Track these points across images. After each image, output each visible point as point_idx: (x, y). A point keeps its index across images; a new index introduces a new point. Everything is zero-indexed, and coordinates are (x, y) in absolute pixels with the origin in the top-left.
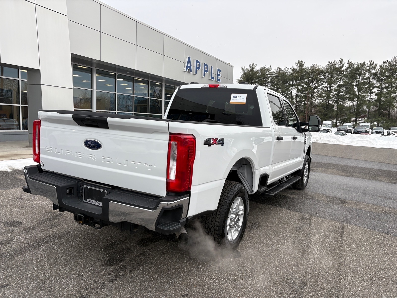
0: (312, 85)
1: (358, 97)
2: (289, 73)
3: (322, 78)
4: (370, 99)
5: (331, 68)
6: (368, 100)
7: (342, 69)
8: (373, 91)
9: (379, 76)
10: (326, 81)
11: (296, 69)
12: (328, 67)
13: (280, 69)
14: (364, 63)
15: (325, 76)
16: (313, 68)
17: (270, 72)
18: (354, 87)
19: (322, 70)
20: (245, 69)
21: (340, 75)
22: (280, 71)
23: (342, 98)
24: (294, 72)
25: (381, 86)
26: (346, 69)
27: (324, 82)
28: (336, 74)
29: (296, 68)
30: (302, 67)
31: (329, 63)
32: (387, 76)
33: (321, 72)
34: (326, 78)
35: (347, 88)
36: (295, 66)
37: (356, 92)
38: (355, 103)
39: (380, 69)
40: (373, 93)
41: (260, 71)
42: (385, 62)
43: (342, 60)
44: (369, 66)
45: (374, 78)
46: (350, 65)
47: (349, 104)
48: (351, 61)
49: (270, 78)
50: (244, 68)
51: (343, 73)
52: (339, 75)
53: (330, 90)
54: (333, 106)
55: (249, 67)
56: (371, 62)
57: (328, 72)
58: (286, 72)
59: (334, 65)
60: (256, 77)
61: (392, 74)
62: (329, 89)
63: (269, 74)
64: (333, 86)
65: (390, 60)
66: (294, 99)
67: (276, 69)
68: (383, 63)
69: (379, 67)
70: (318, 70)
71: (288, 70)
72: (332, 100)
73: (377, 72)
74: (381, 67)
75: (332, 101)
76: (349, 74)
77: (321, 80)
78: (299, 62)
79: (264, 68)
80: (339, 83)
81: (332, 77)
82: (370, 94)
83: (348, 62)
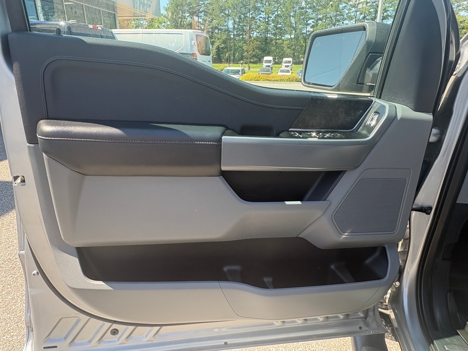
0: (250, 15)
1: (295, 29)
4: (306, 31)
6: (305, 33)
8: (309, 22)
18: (291, 17)
38: (293, 36)
45: (310, 8)
53: (269, 21)
64: (271, 17)
66: (230, 32)
75: (270, 34)
80: (276, 13)
82: (307, 25)
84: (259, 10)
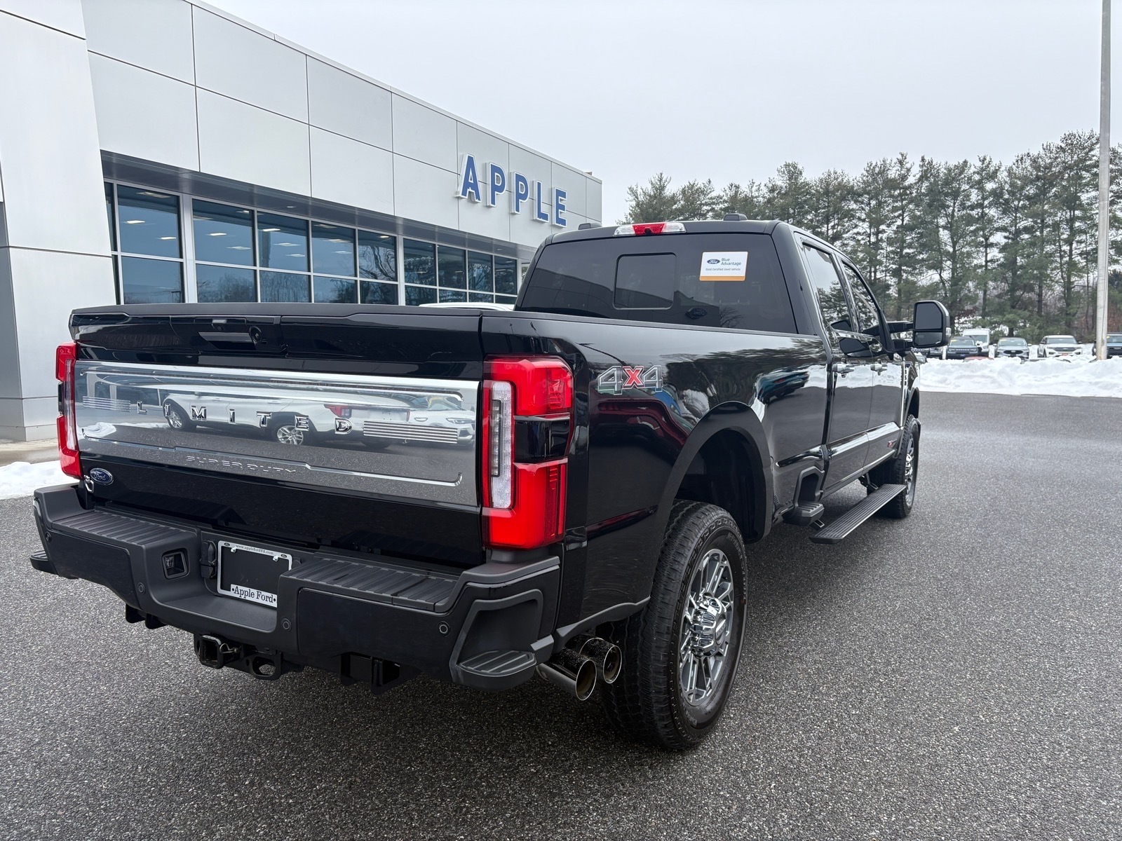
0: (828, 230)
1: (952, 257)
2: (761, 199)
3: (853, 210)
4: (987, 262)
5: (875, 180)
6: (981, 266)
7: (907, 183)
8: (992, 240)
9: (1006, 196)
10: (863, 216)
11: (782, 187)
12: (867, 177)
13: (737, 187)
14: (965, 162)
15: (862, 203)
16: (826, 183)
17: (709, 196)
18: (941, 229)
19: (853, 187)
20: (639, 191)
21: (902, 200)
22: (736, 192)
23: (910, 261)
24: (776, 195)
25: (1016, 227)
26: (918, 182)
27: (859, 219)
28: (892, 196)
29: (779, 183)
30: (796, 179)
31: (869, 167)
32: (1028, 198)
33: (850, 193)
34: (863, 209)
35: (922, 235)
36: (776, 177)
37: (946, 244)
38: (947, 275)
39: (1007, 179)
40: (992, 245)
41: (681, 196)
42: (1022, 158)
43: (905, 158)
44: (978, 173)
45: (994, 204)
46: (928, 171)
47: (929, 278)
48: (930, 159)
49: (710, 214)
50: (635, 188)
51: (908, 192)
52: (899, 199)
53: (879, 241)
54: (888, 287)
55: (650, 187)
56: (985, 159)
57: (868, 193)
58: (753, 194)
59: (883, 171)
60: (672, 212)
61: (1043, 192)
62: (873, 239)
63: (706, 204)
64: (884, 231)
65: (1034, 153)
67: (727, 188)
68: (1017, 161)
69: (1006, 173)
70: (840, 186)
71: (758, 190)
72: (884, 269)
73: (1002, 188)
74: (1010, 171)
75: (883, 271)
76: (925, 195)
77: (850, 215)
78: (787, 165)
79: (693, 186)
80: (899, 222)
81: (880, 204)
82: (986, 248)
83: (921, 164)
84: (853, 216)
